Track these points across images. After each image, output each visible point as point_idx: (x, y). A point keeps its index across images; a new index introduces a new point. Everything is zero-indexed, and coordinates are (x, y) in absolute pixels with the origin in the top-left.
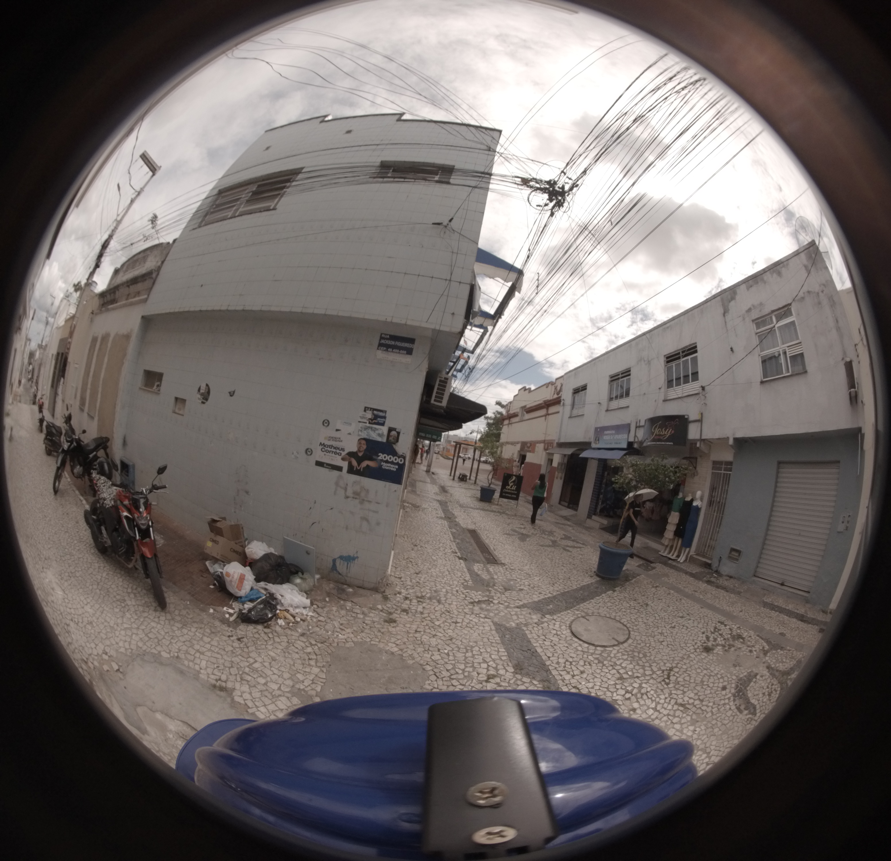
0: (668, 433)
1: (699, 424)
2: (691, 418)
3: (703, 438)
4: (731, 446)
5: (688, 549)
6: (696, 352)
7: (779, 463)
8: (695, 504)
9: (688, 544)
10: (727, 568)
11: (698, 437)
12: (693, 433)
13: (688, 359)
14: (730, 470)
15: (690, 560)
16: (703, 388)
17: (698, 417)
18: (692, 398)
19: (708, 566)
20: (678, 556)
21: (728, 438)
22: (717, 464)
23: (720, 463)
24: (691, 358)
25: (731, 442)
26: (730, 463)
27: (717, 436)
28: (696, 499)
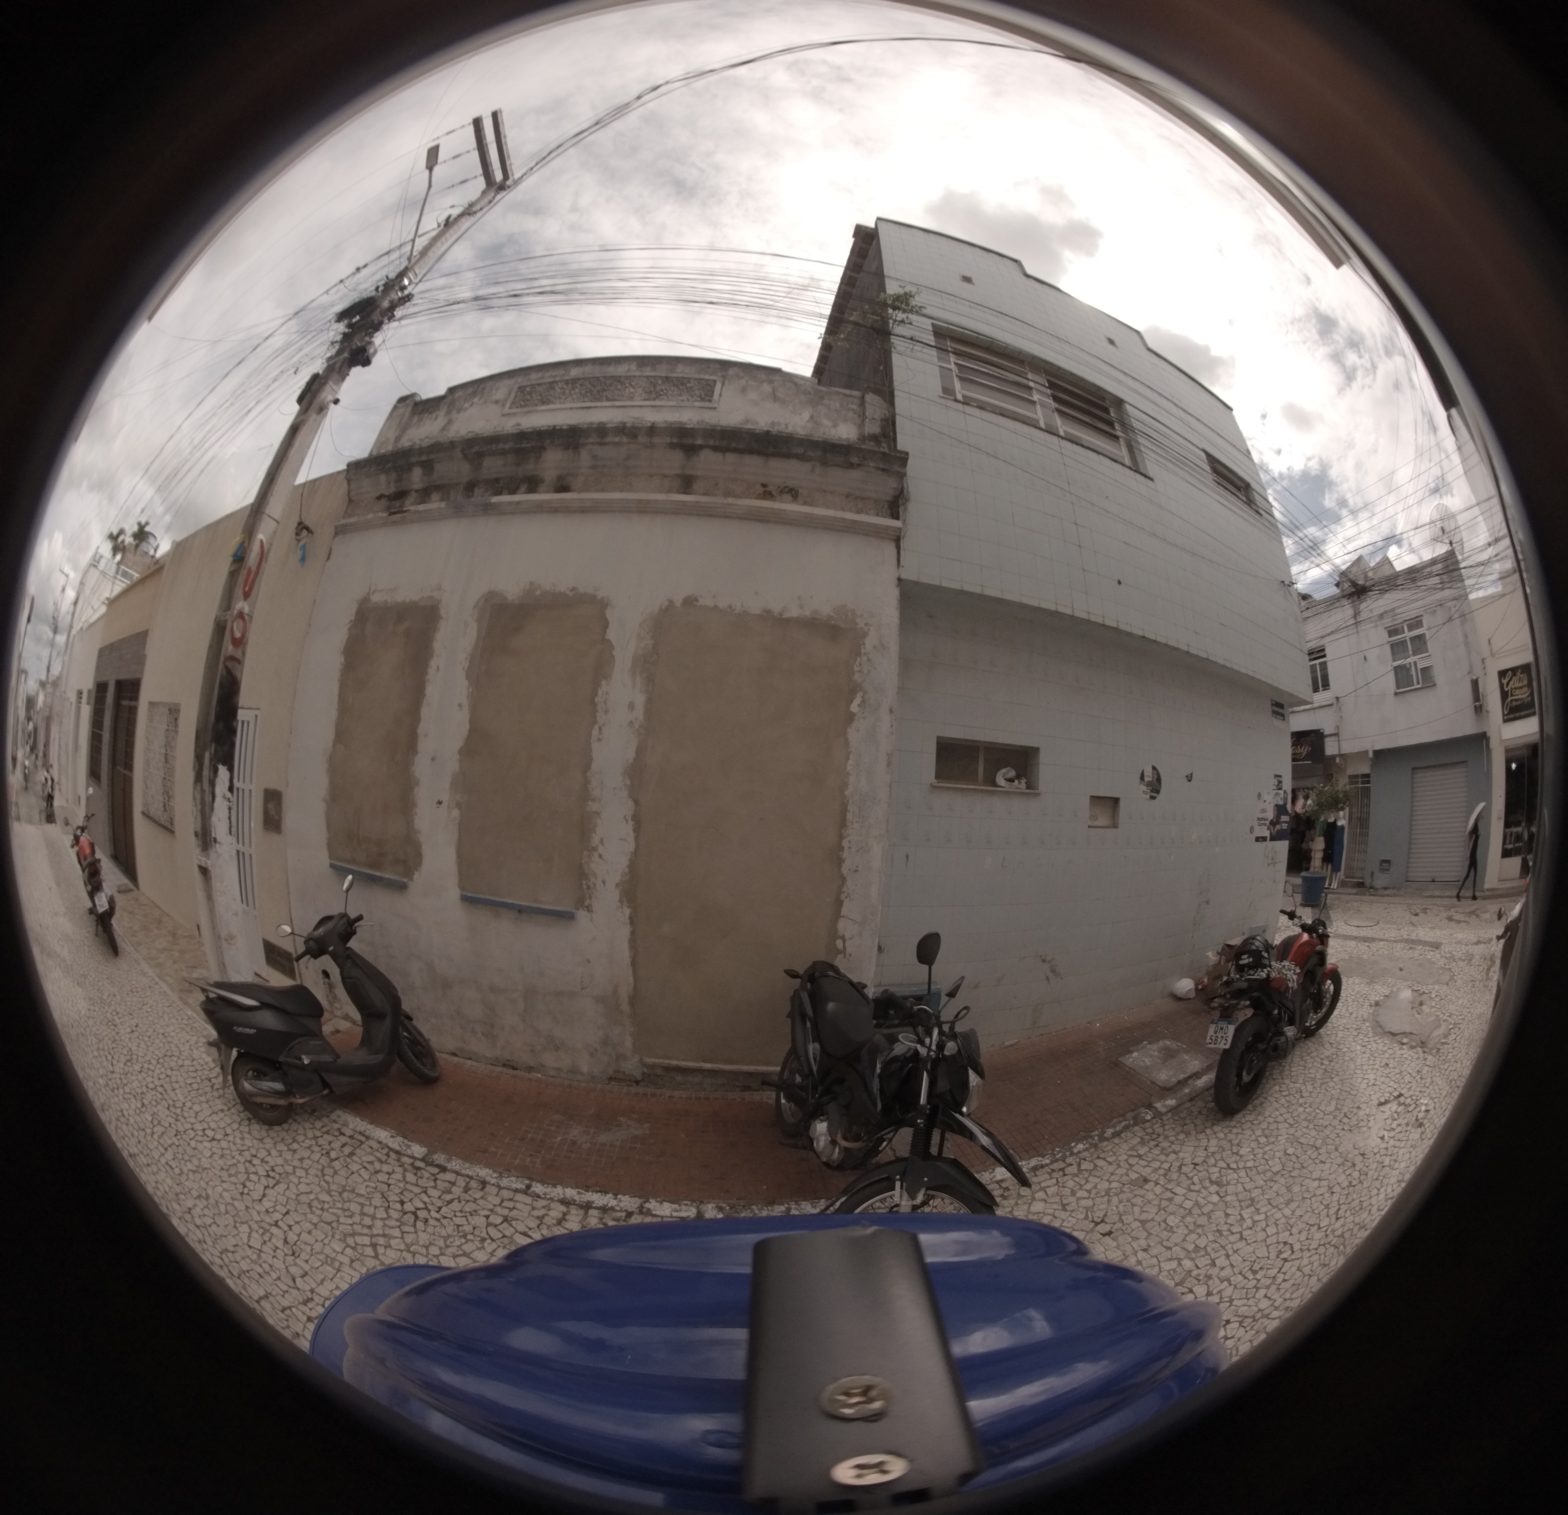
0: (1304, 750)
1: (1335, 738)
2: (1327, 732)
3: (1343, 752)
4: (1371, 759)
5: (1339, 874)
6: (1324, 656)
7: (1413, 769)
8: (1339, 823)
9: (1336, 869)
10: (1380, 881)
11: (1336, 752)
12: (1330, 749)
13: (1315, 665)
14: (1368, 782)
15: (1343, 884)
16: (1337, 698)
17: (1333, 731)
18: (1326, 710)
19: (1361, 885)
20: (1330, 884)
21: (1367, 752)
22: (1353, 778)
23: (1356, 776)
24: (1320, 664)
25: (1371, 755)
26: (1368, 776)
27: (1356, 751)
28: (1340, 819)
